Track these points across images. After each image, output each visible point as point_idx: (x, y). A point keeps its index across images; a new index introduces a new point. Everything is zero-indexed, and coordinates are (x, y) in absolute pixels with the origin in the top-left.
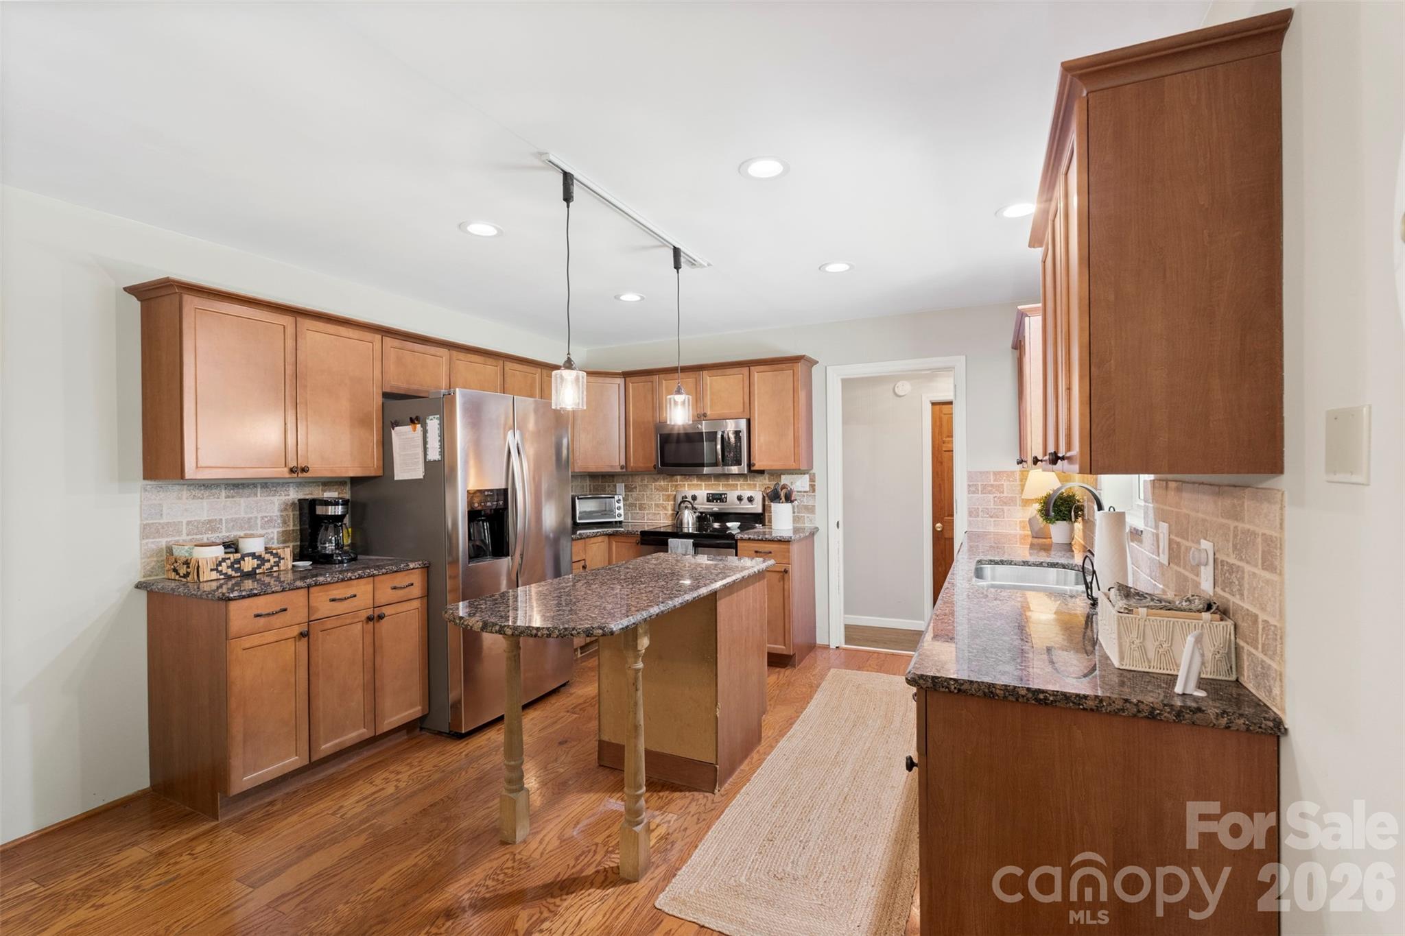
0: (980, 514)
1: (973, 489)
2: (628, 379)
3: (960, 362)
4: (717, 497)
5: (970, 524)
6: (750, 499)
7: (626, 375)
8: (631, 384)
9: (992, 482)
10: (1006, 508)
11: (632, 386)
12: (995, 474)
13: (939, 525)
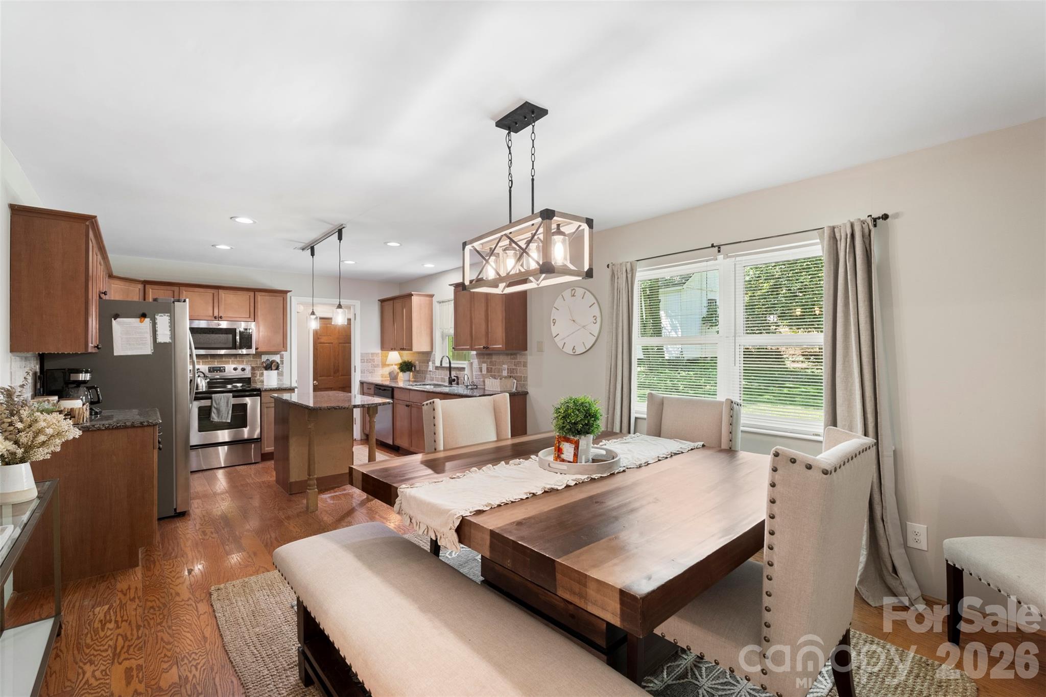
0: (366, 372)
1: (363, 361)
2: (148, 286)
3: (357, 303)
4: (218, 369)
5: (361, 377)
6: (243, 370)
7: (146, 283)
8: (151, 290)
9: (371, 358)
10: (376, 369)
11: (152, 292)
12: (372, 354)
13: (315, 382)
